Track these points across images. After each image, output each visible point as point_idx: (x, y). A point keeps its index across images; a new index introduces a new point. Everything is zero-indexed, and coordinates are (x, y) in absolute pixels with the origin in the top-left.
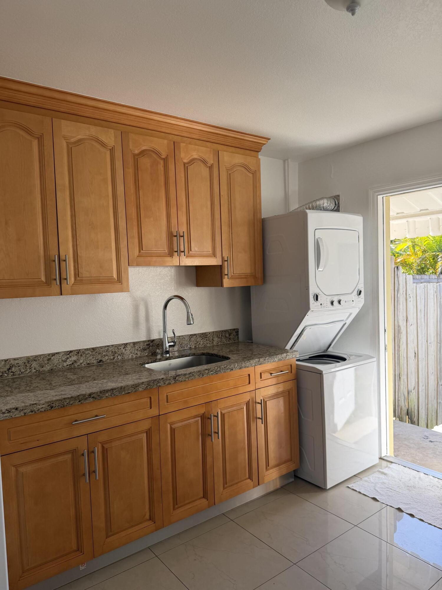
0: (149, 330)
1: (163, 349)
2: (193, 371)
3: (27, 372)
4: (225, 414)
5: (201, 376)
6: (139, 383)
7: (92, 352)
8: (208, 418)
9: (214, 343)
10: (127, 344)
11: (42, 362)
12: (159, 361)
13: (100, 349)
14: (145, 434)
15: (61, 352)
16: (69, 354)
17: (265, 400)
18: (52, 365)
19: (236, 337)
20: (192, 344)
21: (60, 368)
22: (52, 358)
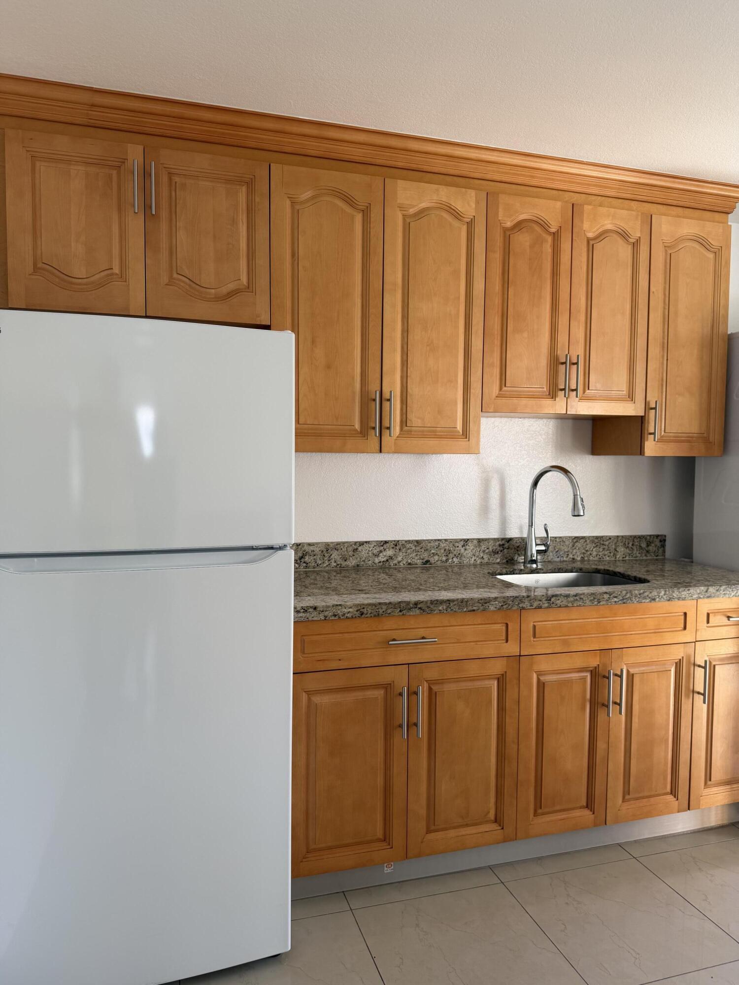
0: (504, 523)
1: (527, 555)
2: (581, 592)
3: (325, 565)
4: (634, 675)
5: (596, 603)
6: (489, 597)
7: (415, 546)
8: (604, 677)
9: (618, 557)
10: (468, 540)
11: (346, 552)
12: (519, 574)
13: (428, 544)
14: (496, 682)
15: (371, 541)
16: (382, 546)
17: (714, 663)
18: (359, 559)
19: (661, 550)
20: (576, 553)
21: (370, 564)
22: (360, 548)
